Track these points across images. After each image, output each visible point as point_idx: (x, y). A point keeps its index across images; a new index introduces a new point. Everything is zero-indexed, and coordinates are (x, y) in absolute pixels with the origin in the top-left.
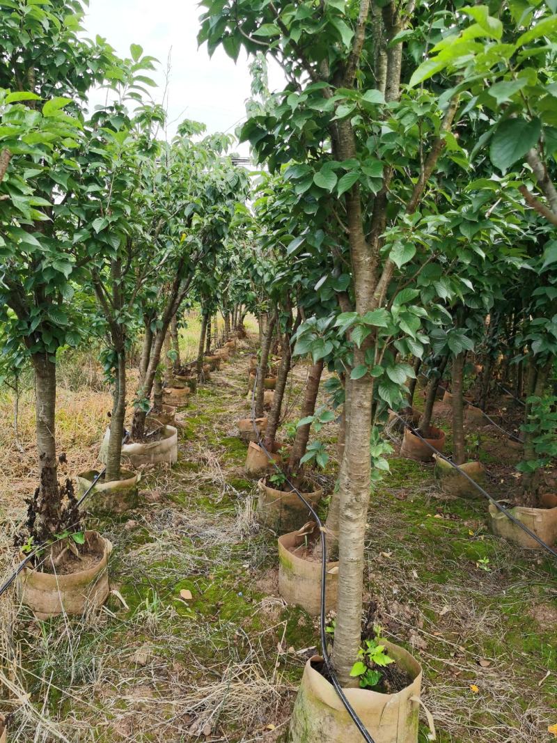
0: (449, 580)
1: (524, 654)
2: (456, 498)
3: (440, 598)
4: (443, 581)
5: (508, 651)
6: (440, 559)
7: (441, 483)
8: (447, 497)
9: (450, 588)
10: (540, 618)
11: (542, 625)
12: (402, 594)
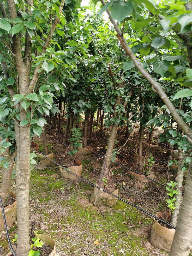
0: (51, 199)
1: (81, 218)
2: (46, 167)
3: (49, 207)
4: (48, 200)
5: (75, 219)
6: (46, 192)
7: (40, 163)
8: (43, 168)
9: (51, 202)
10: (83, 204)
11: (84, 206)
12: (34, 210)
